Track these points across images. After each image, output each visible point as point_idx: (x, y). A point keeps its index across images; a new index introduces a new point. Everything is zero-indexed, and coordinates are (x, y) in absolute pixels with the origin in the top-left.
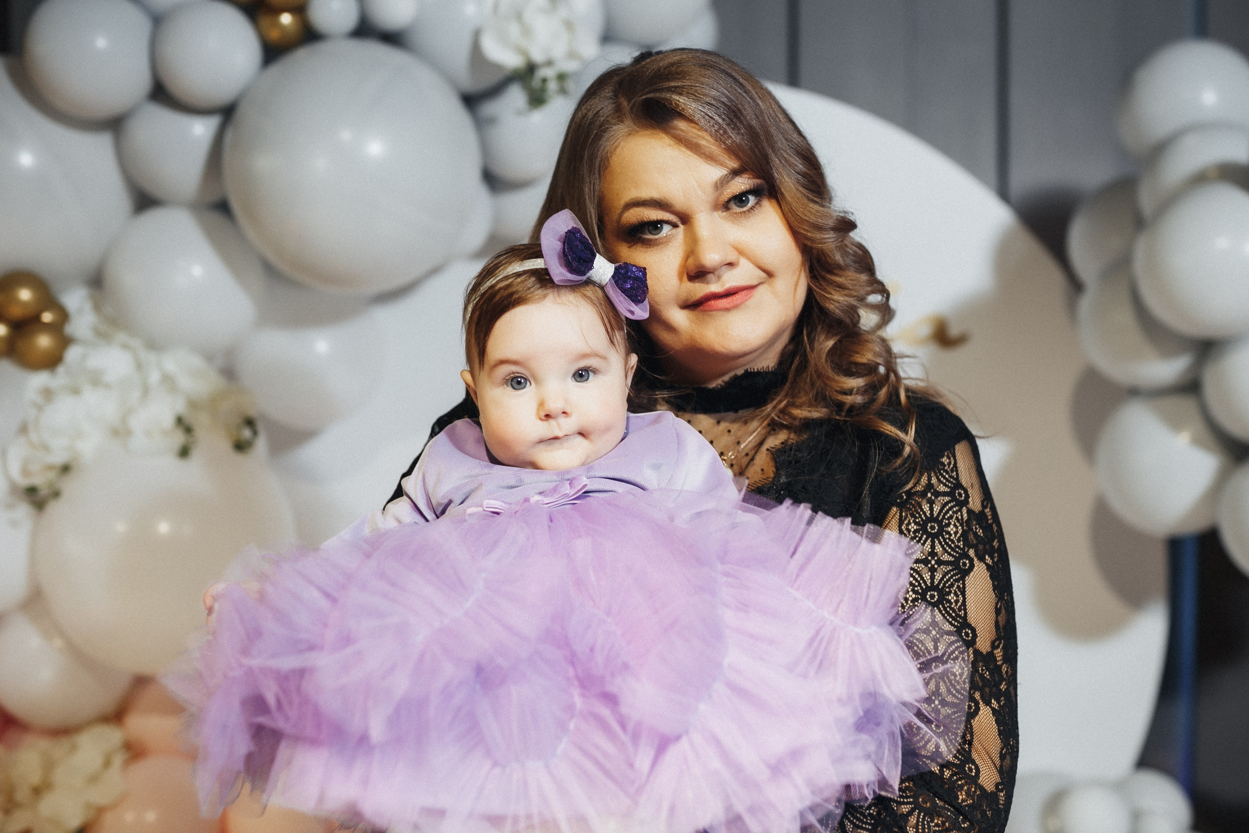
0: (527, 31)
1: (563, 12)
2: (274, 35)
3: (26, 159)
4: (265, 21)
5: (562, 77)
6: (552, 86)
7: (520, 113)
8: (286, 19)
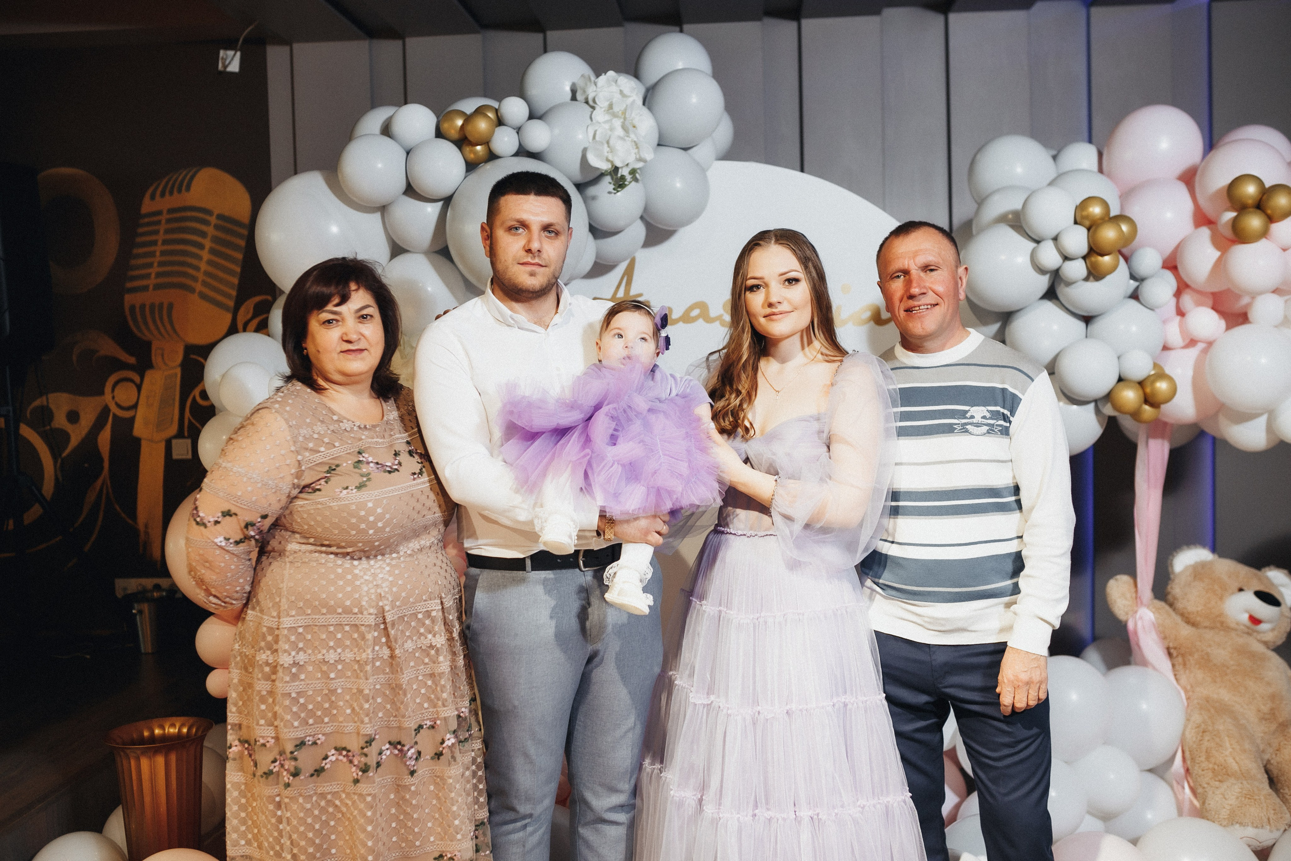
0: (612, 150)
1: (633, 136)
2: (471, 156)
3: (334, 229)
4: (467, 149)
5: (633, 172)
6: (629, 178)
7: (610, 193)
8: (479, 148)
